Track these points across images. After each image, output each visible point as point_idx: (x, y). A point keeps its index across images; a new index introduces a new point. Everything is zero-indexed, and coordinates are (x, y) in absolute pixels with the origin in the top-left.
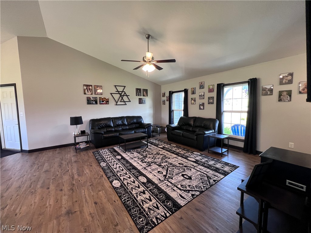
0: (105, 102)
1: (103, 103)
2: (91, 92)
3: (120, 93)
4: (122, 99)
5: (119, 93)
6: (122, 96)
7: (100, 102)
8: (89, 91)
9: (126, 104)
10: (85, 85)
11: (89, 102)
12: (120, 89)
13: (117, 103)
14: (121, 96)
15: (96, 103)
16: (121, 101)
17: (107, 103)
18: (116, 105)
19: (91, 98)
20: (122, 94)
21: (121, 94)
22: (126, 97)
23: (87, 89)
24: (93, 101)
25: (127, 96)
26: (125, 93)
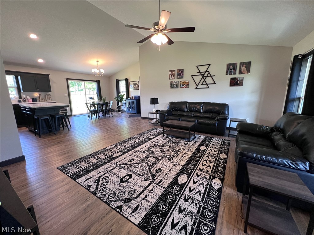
0: (185, 85)
1: (183, 86)
2: (174, 77)
3: (203, 73)
4: (205, 80)
5: (201, 75)
6: (205, 78)
7: (181, 86)
8: (173, 76)
9: (209, 88)
10: (170, 71)
11: (172, 86)
12: (203, 69)
13: (197, 86)
14: (203, 77)
15: (177, 87)
16: (202, 84)
17: (187, 86)
18: (196, 88)
19: (174, 82)
20: (205, 75)
21: (203, 76)
22: (210, 78)
23: (171, 74)
24: (175, 85)
25: (211, 76)
26: (209, 73)
